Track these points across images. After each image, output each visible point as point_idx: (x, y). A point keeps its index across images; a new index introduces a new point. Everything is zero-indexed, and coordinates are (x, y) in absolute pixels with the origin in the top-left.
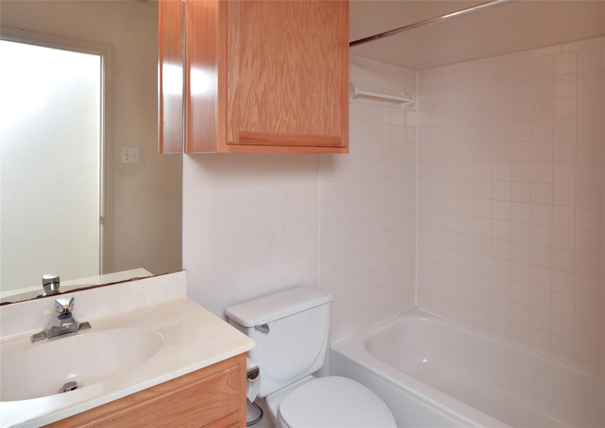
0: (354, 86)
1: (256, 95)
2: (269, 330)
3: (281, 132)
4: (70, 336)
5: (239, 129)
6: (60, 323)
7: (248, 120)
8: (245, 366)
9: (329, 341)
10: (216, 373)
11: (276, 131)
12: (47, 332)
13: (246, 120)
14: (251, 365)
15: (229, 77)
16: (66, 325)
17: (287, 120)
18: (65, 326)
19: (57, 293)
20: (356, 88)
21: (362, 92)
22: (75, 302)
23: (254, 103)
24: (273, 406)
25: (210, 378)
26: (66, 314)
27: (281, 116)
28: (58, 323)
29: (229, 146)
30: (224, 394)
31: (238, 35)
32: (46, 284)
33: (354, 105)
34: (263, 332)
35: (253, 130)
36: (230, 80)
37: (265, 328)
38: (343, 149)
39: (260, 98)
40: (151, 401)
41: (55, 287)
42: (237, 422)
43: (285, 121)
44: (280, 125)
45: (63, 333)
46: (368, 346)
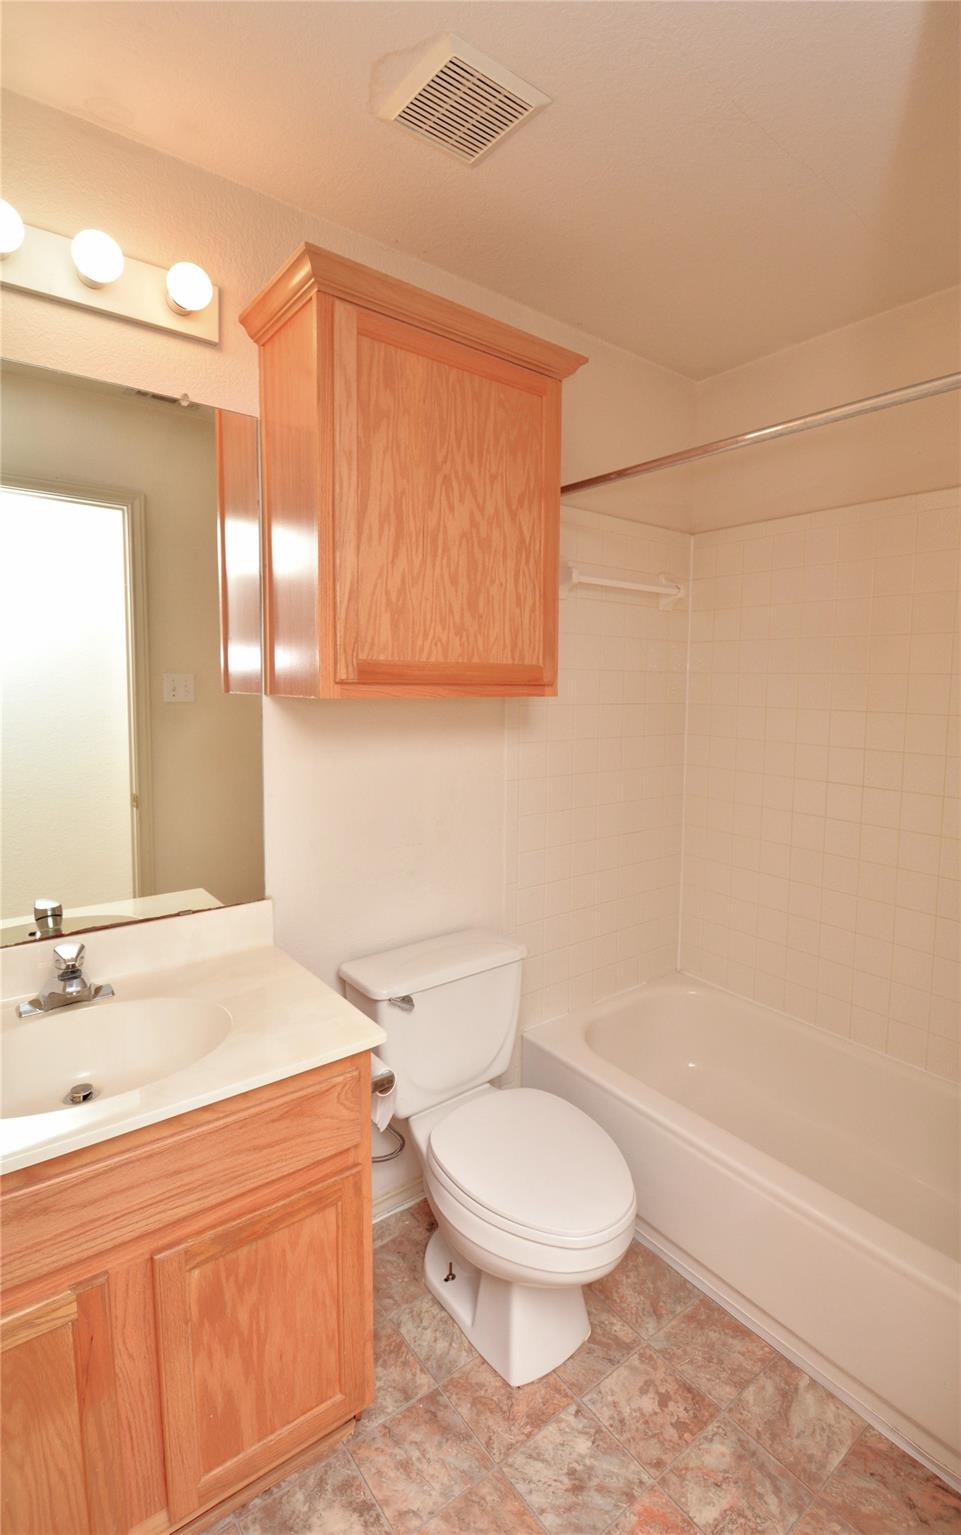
0: (570, 568)
1: (387, 593)
2: (413, 1005)
3: (433, 659)
4: (80, 1008)
5: (357, 655)
6: (61, 988)
7: (373, 639)
8: (369, 1074)
9: (521, 1022)
10: (320, 1083)
11: (424, 659)
12: (42, 1000)
13: (369, 640)
14: (380, 1069)
15: (338, 561)
16: (73, 989)
17: (444, 638)
18: (72, 993)
19: (58, 935)
20: (574, 570)
21: (585, 579)
22: (86, 953)
23: (383, 609)
24: (420, 1133)
25: (310, 1090)
26: (71, 973)
27: (432, 631)
28: (58, 987)
29: (339, 686)
30: (332, 1118)
31: (354, 478)
32: (41, 917)
33: (569, 605)
34: (403, 1009)
35: (382, 657)
36: (340, 567)
37: (407, 1001)
38: (548, 690)
39: (394, 598)
40: (211, 1126)
41: (56, 923)
42: (356, 1165)
43: (440, 640)
44: (430, 647)
45: (68, 1003)
46: (589, 1036)
